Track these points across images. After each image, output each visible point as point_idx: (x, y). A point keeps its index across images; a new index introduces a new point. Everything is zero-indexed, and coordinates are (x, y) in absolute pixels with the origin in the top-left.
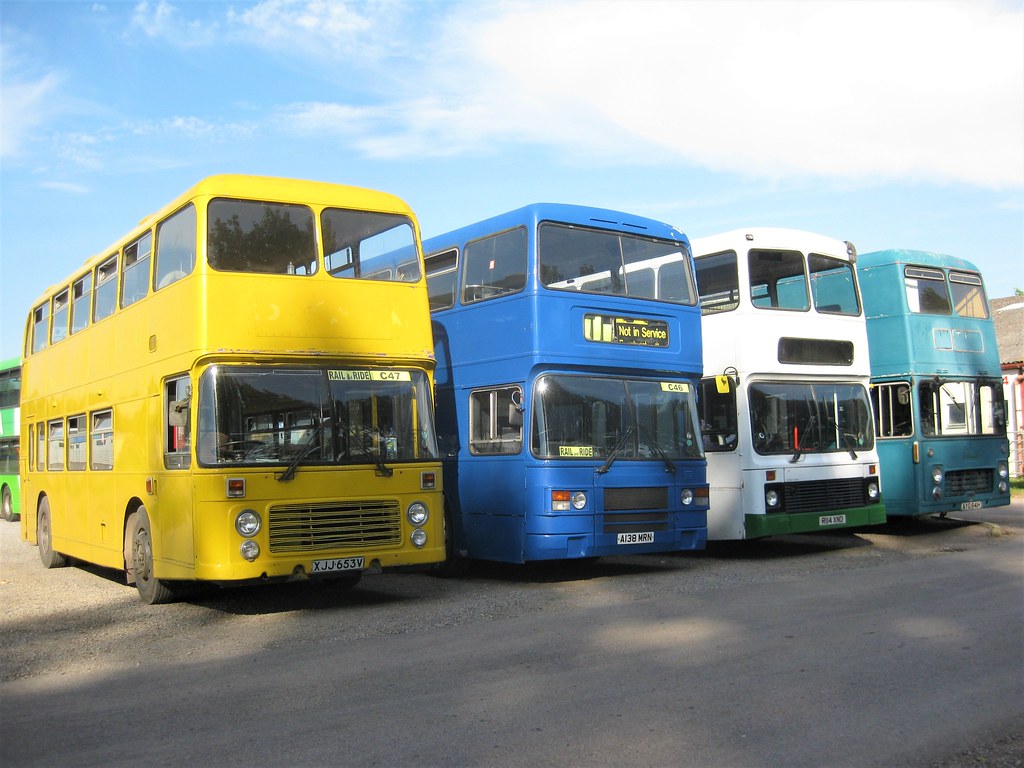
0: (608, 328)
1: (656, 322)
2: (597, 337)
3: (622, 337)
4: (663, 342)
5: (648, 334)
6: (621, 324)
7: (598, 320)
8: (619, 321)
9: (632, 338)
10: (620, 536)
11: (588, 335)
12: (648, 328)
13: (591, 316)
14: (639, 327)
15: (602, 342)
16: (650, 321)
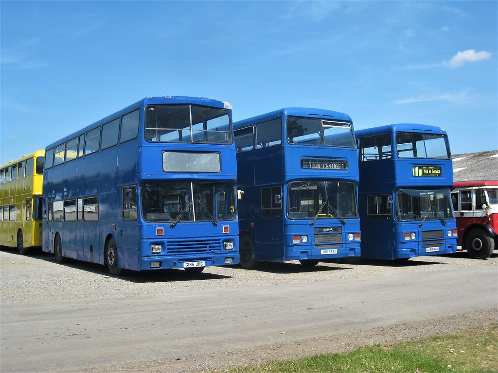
0: (420, 171)
1: (437, 167)
2: (417, 175)
3: (425, 174)
4: (439, 174)
5: (434, 172)
6: (425, 169)
7: (417, 168)
8: (424, 168)
9: (429, 174)
10: (427, 249)
11: (414, 175)
12: (434, 170)
13: (415, 167)
14: (431, 169)
15: (418, 177)
16: (435, 167)
